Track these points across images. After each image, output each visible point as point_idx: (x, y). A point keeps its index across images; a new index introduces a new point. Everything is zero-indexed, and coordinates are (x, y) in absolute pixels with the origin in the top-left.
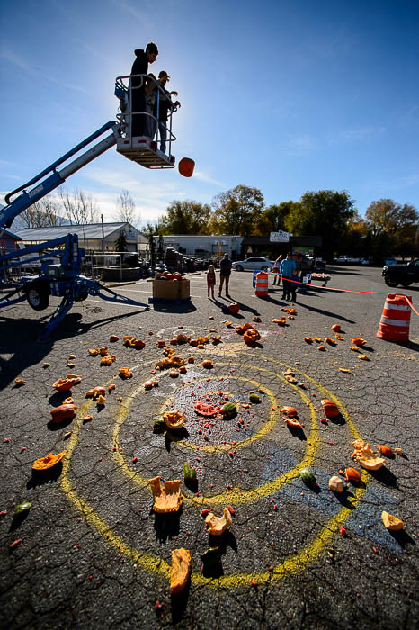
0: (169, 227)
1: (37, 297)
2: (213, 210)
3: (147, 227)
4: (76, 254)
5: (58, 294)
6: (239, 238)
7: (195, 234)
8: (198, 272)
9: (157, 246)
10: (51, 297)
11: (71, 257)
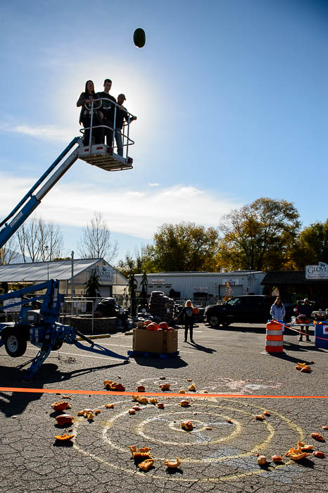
0: (156, 262)
1: (15, 344)
2: (222, 235)
3: (125, 261)
4: (55, 300)
5: (37, 340)
6: (260, 275)
7: (195, 270)
8: (198, 324)
9: (139, 288)
10: (29, 344)
11: (51, 302)
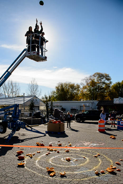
1: (2, 129)
4: (17, 112)
5: (10, 127)
7: (71, 100)
8: (72, 121)
9: (50, 107)
10: (7, 129)
